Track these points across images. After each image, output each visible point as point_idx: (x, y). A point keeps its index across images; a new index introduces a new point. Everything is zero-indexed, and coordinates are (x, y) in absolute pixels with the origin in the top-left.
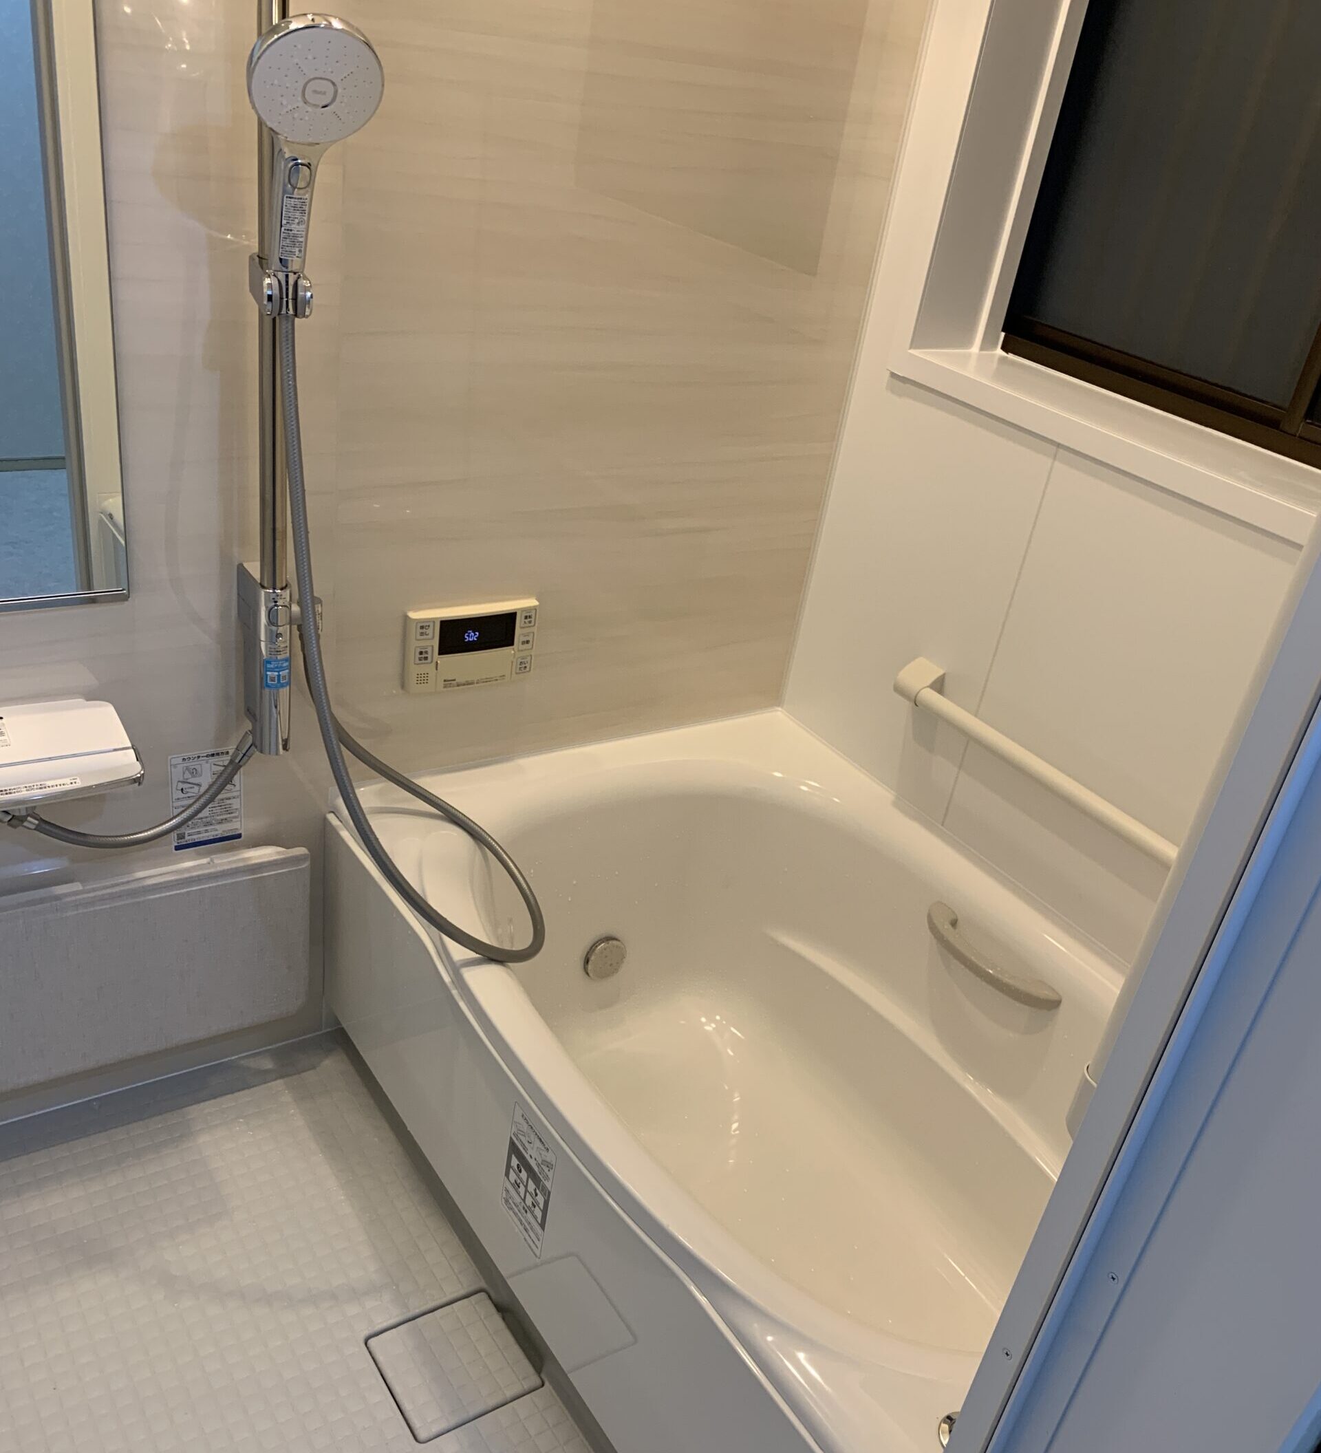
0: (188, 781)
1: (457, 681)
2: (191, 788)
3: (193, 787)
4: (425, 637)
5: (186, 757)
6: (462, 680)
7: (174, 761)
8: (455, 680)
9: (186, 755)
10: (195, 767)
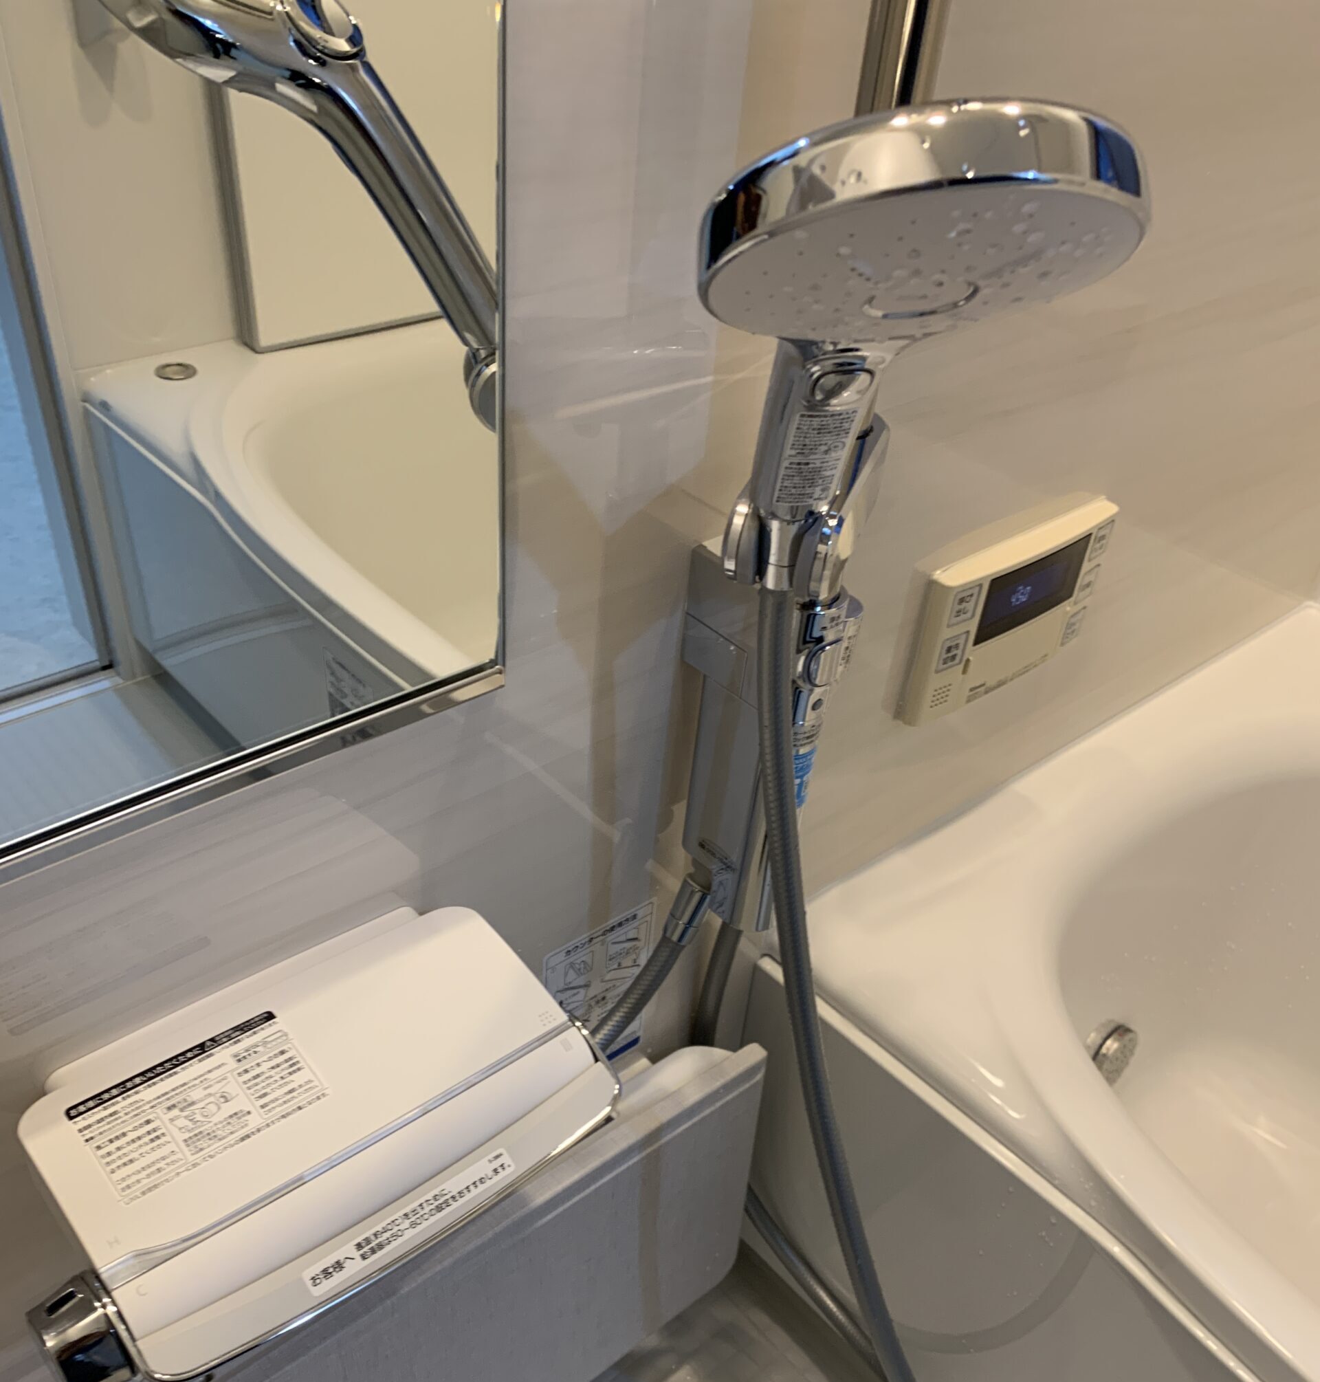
0: (571, 985)
1: (988, 685)
2: (575, 995)
3: (578, 993)
4: (963, 617)
5: (570, 949)
6: (991, 683)
7: (551, 964)
8: (983, 685)
9: (570, 945)
10: (583, 959)
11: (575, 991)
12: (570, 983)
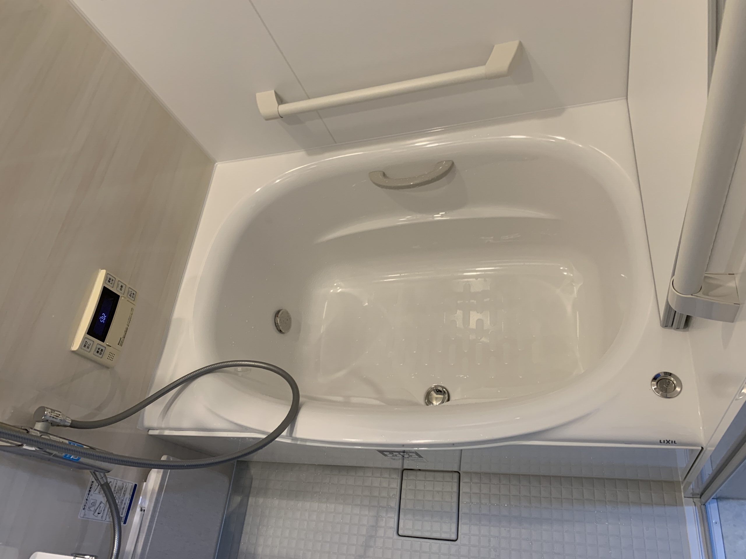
4: (90, 346)
5: (83, 508)
6: (123, 334)
7: (82, 515)
8: (121, 338)
10: (91, 503)
11: (99, 507)
12: (95, 509)
